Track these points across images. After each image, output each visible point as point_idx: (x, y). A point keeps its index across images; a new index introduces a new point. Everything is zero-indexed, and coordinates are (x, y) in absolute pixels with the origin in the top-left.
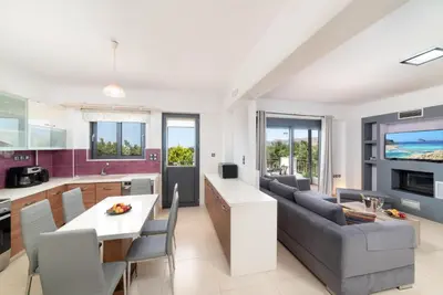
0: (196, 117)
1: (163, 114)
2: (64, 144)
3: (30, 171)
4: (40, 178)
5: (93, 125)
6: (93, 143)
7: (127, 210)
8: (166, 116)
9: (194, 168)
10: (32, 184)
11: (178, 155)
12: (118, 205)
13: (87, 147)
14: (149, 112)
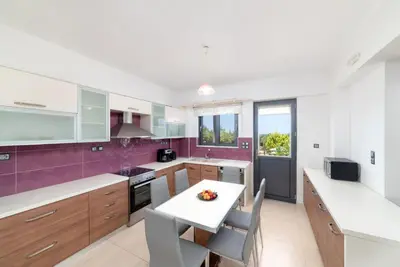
0: (292, 102)
1: (255, 103)
2: (184, 134)
3: (166, 152)
4: (171, 157)
5: (200, 118)
6: (200, 133)
7: (213, 197)
8: (257, 105)
9: (289, 160)
10: (168, 161)
11: (275, 141)
12: (207, 192)
13: (197, 136)
14: (241, 103)
